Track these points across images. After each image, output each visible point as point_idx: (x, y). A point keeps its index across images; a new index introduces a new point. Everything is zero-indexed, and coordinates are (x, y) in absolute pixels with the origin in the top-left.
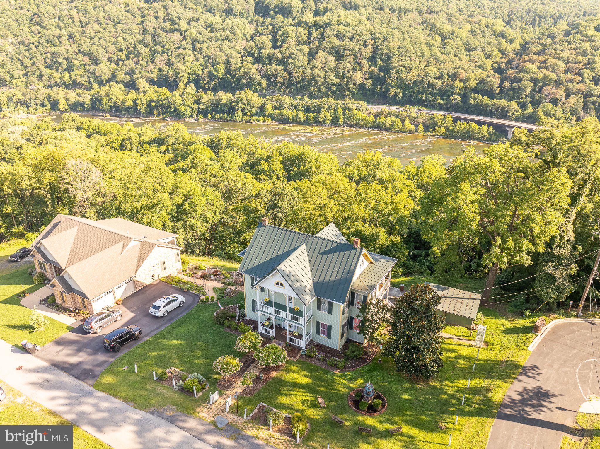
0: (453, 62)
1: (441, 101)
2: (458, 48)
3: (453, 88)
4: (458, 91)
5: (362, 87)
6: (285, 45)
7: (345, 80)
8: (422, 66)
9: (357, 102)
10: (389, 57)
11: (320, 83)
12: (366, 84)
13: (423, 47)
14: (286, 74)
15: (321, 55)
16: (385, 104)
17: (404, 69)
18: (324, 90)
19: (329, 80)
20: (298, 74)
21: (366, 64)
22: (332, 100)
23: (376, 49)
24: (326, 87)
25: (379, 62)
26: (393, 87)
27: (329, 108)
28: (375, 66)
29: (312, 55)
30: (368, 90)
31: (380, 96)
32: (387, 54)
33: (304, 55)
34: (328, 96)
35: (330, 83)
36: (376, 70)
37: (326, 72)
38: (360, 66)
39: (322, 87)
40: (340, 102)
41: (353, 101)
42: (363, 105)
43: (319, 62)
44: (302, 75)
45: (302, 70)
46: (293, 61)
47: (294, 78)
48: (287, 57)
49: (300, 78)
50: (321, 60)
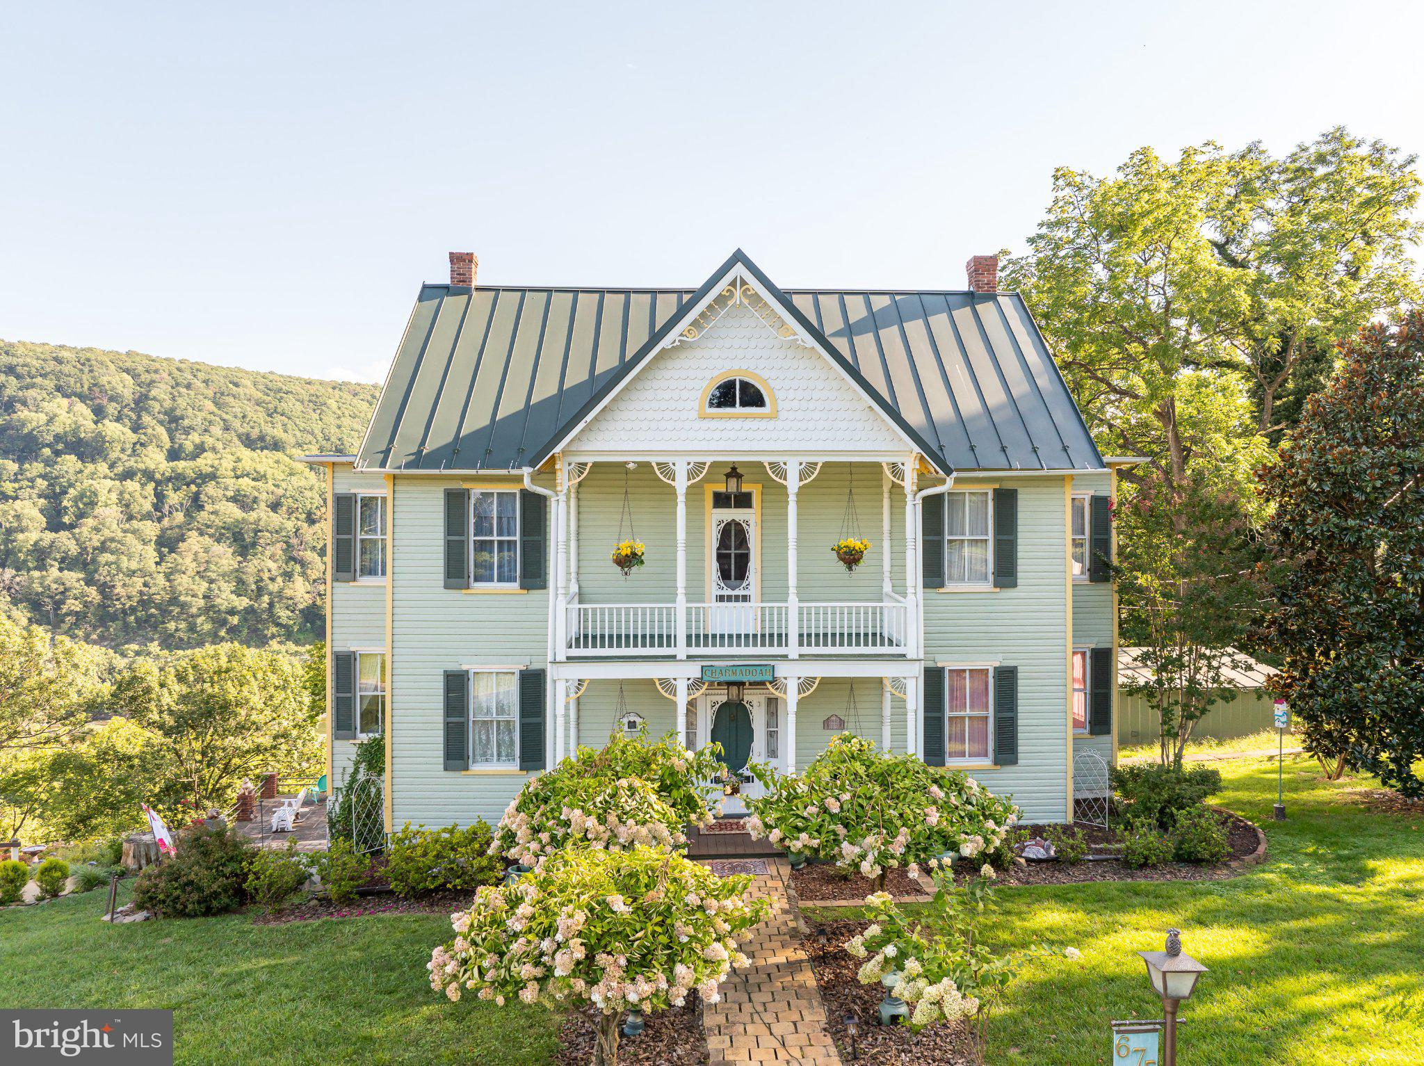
5: (310, 615)
6: (90, 522)
7: (266, 598)
9: (300, 649)
11: (194, 610)
14: (93, 594)
15: (193, 542)
18: (208, 627)
19: (218, 601)
20: (127, 590)
21: (317, 563)
24: (213, 620)
29: (168, 544)
33: (145, 543)
34: (216, 639)
35: (223, 608)
38: (302, 566)
39: (200, 620)
41: (291, 646)
43: (188, 560)
44: (141, 593)
45: (142, 580)
46: (111, 558)
47: (118, 600)
48: (95, 549)
49: (136, 599)
50: (196, 554)
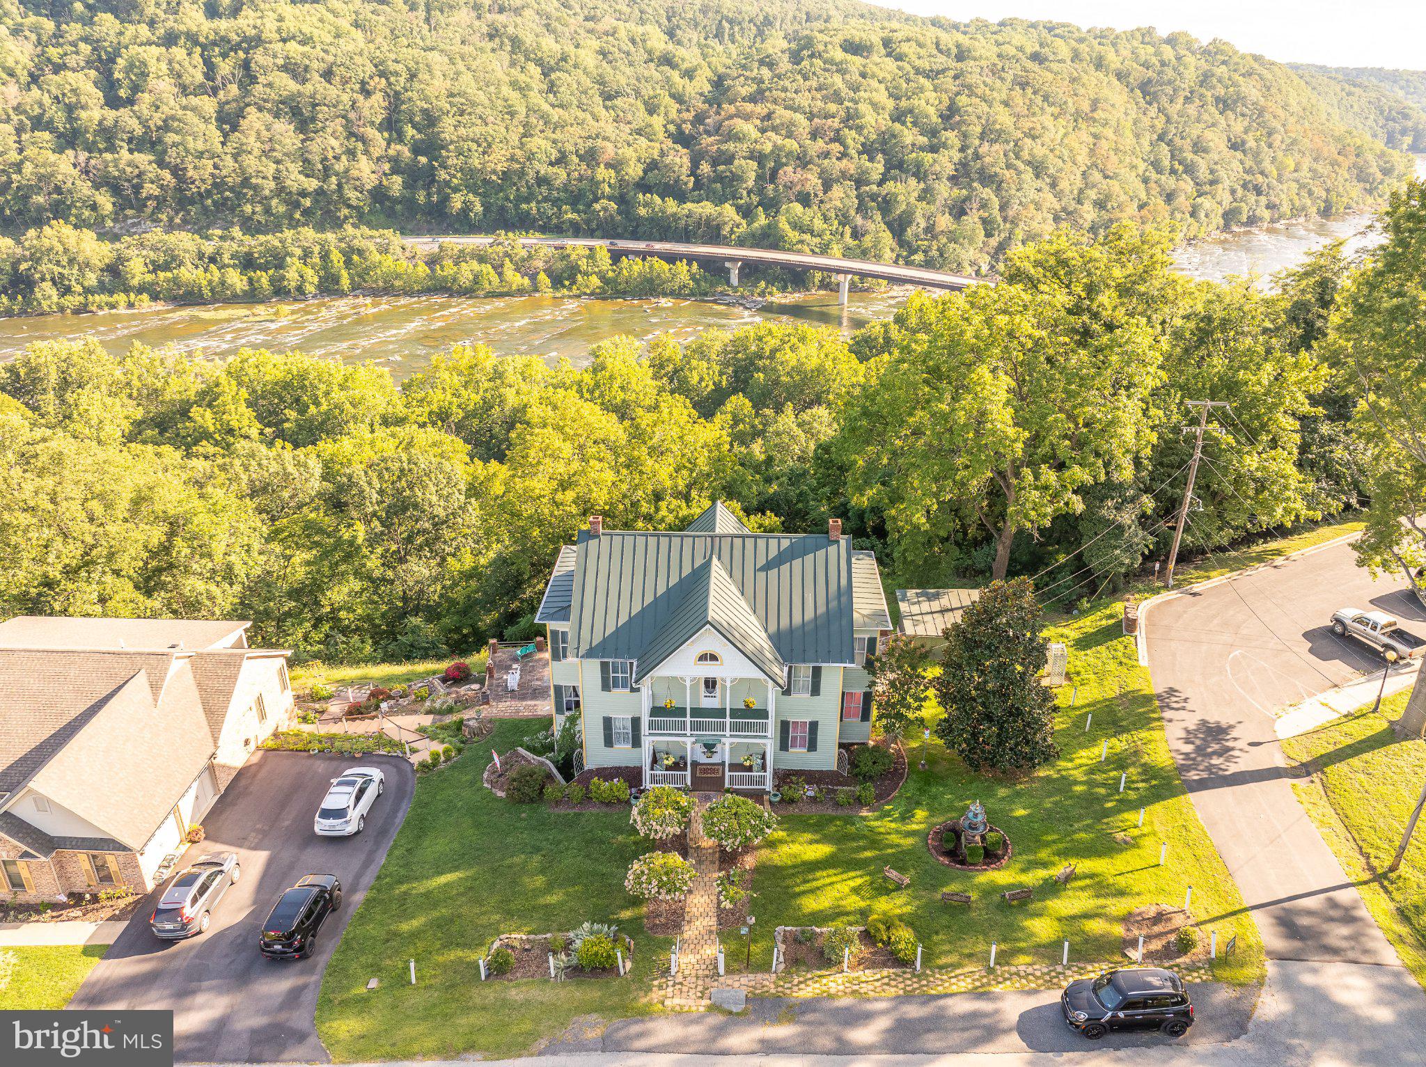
0: (581, 123)
1: (575, 216)
2: (585, 92)
3: (594, 183)
4: (607, 189)
5: (379, 194)
6: (146, 98)
7: (334, 179)
8: (514, 138)
9: (374, 233)
10: (430, 119)
11: (267, 192)
12: (388, 188)
13: (506, 91)
14: (166, 175)
15: (254, 120)
16: (445, 232)
17: (474, 146)
18: (282, 209)
19: (288, 183)
20: (201, 173)
21: (378, 139)
22: (309, 233)
23: (395, 101)
24: (286, 202)
25: (410, 131)
26: (456, 190)
27: (307, 254)
28: (400, 139)
29: (229, 120)
30: (395, 201)
31: (430, 213)
32: (425, 112)
33: (206, 121)
34: (294, 225)
35: (294, 190)
36: (406, 153)
37: (278, 162)
38: (364, 143)
39: (274, 202)
40: (330, 236)
41: (365, 230)
42: (395, 239)
43: (252, 139)
44: (212, 175)
45: (211, 162)
46: (177, 138)
47: (193, 183)
48: (159, 128)
49: (210, 182)
50: (258, 133)
